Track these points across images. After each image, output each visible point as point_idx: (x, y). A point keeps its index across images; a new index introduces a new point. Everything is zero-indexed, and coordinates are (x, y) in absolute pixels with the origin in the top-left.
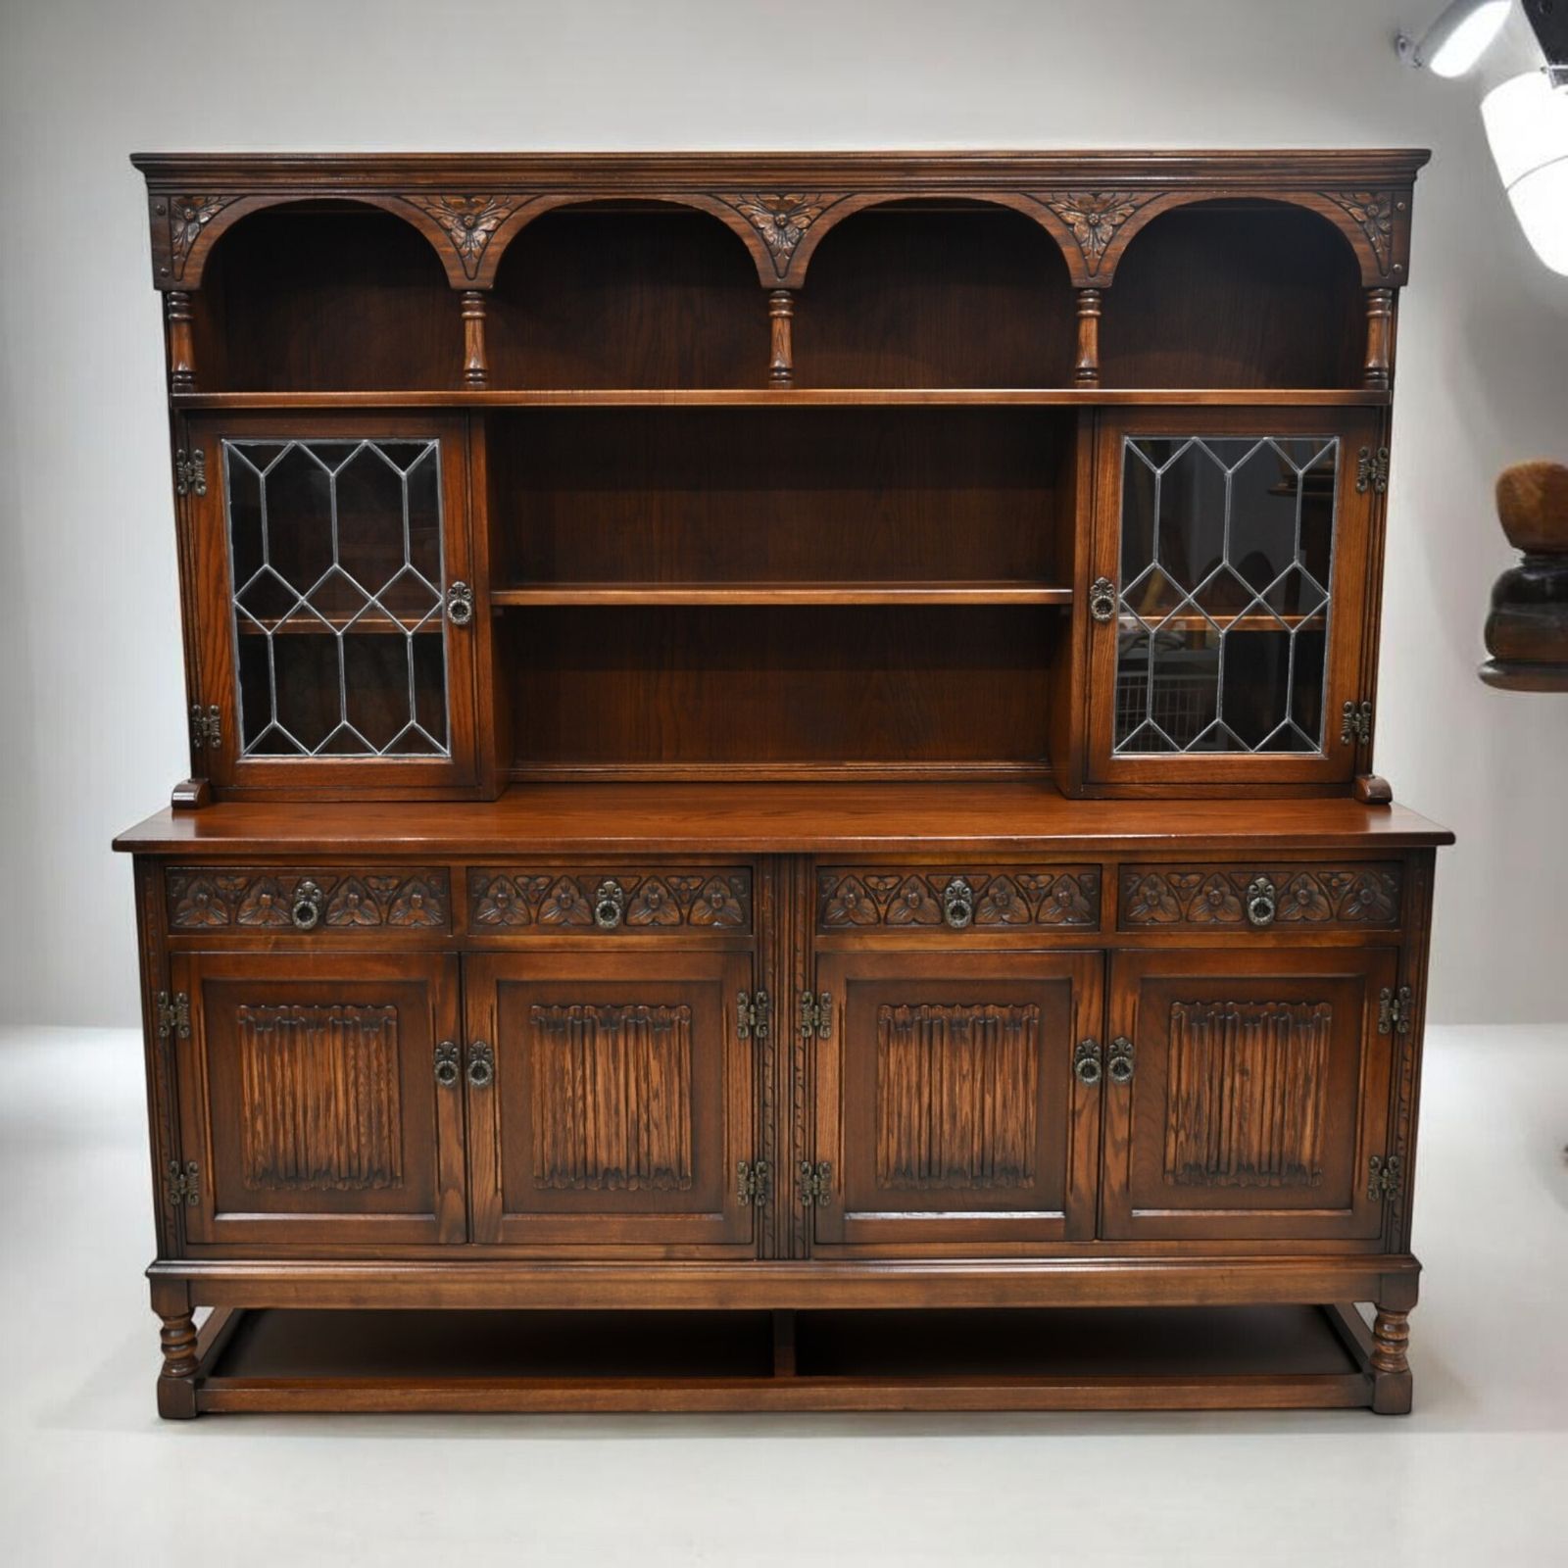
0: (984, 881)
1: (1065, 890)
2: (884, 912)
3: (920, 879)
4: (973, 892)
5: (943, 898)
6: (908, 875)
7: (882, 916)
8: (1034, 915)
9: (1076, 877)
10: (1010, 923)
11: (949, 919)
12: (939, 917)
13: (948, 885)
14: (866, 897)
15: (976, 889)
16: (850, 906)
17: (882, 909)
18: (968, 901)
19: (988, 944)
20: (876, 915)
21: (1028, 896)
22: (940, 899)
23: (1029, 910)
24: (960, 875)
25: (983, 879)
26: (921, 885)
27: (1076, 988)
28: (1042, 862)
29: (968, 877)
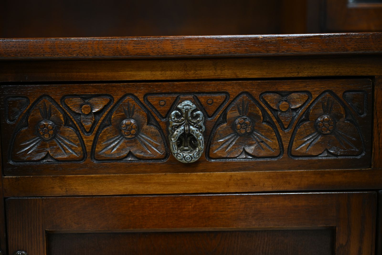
0: (220, 101)
1: (325, 113)
2: (90, 144)
3: (136, 98)
4: (206, 115)
5: (168, 123)
6: (120, 94)
7: (88, 149)
8: (286, 146)
9: (340, 94)
10: (254, 157)
11: (175, 150)
12: (163, 150)
13: (173, 107)
14: (67, 124)
15: (211, 113)
16: (46, 137)
17: (89, 139)
18: (200, 128)
19: (227, 185)
20: (80, 149)
21: (279, 120)
22: (163, 126)
23: (279, 139)
24: (190, 93)
25: (219, 98)
26: (137, 107)
27: (341, 240)
28: (295, 75)
29: (199, 96)
